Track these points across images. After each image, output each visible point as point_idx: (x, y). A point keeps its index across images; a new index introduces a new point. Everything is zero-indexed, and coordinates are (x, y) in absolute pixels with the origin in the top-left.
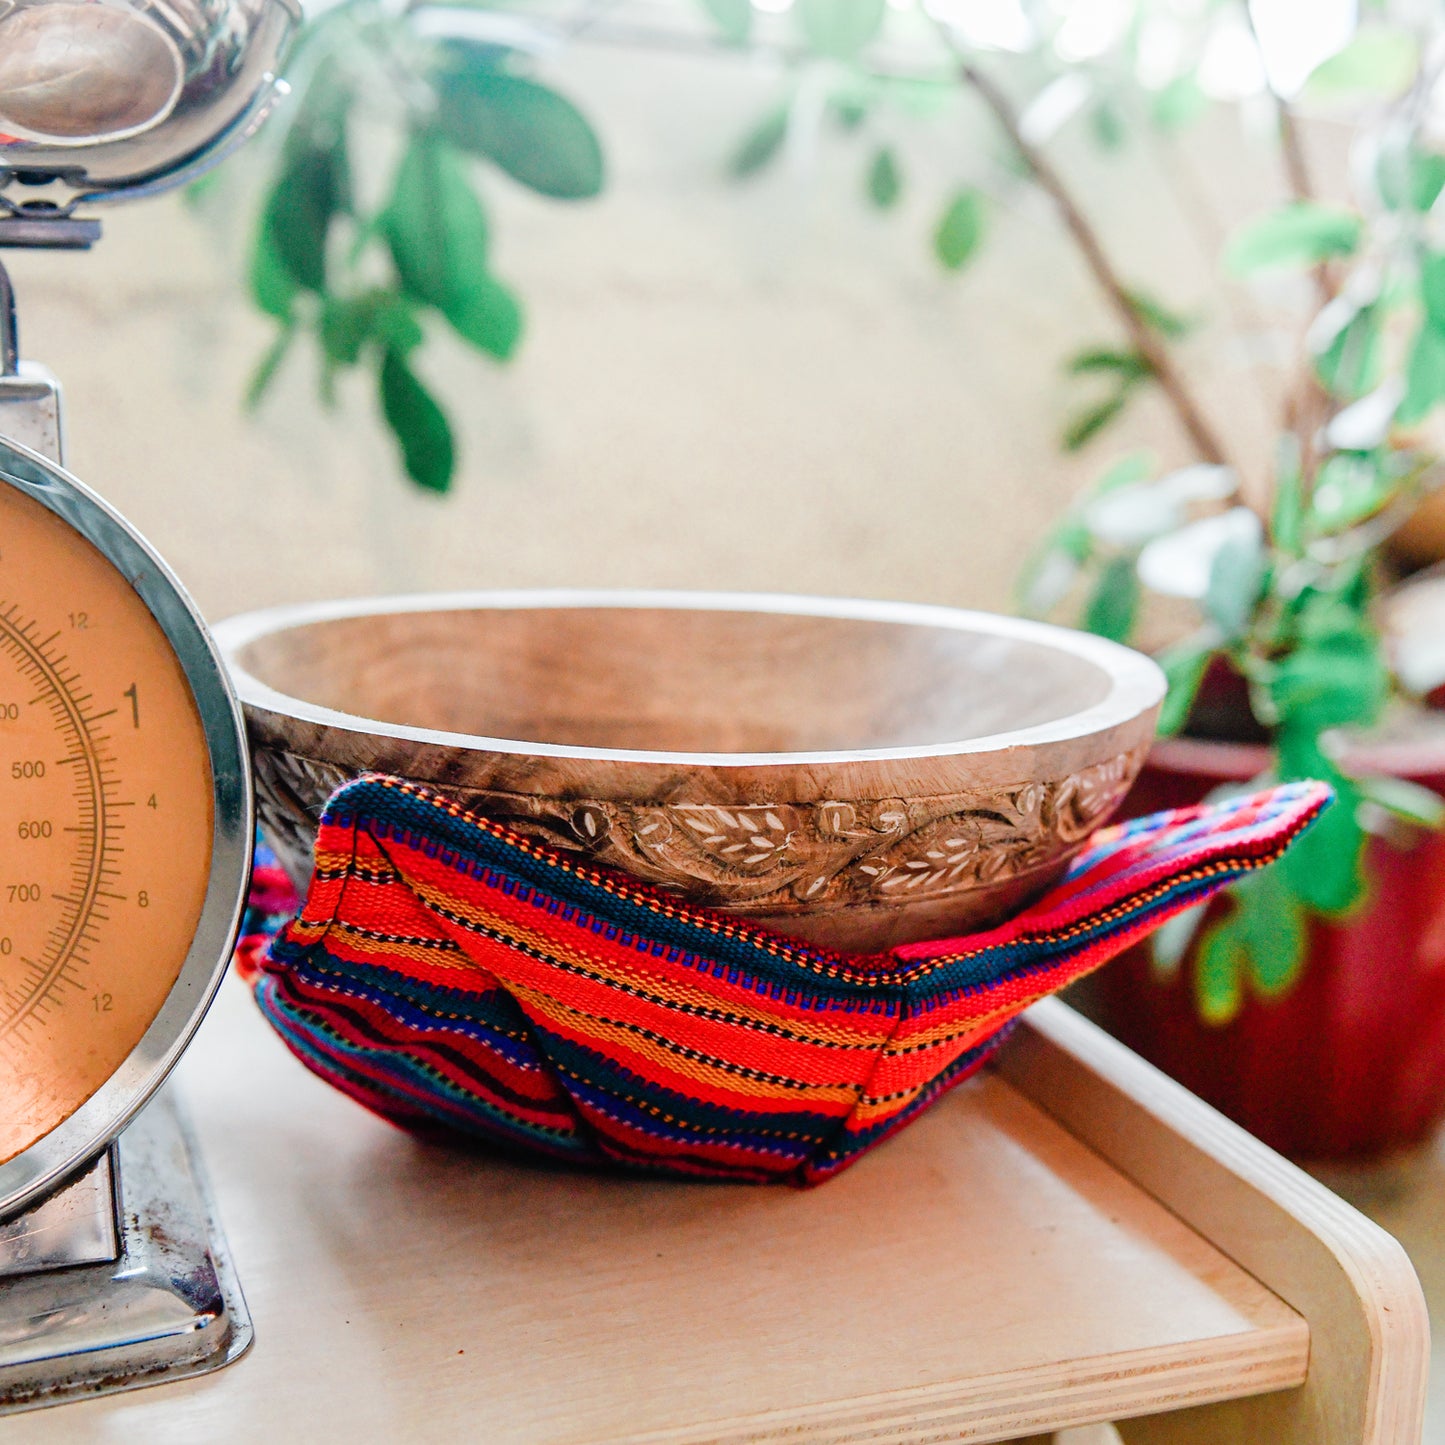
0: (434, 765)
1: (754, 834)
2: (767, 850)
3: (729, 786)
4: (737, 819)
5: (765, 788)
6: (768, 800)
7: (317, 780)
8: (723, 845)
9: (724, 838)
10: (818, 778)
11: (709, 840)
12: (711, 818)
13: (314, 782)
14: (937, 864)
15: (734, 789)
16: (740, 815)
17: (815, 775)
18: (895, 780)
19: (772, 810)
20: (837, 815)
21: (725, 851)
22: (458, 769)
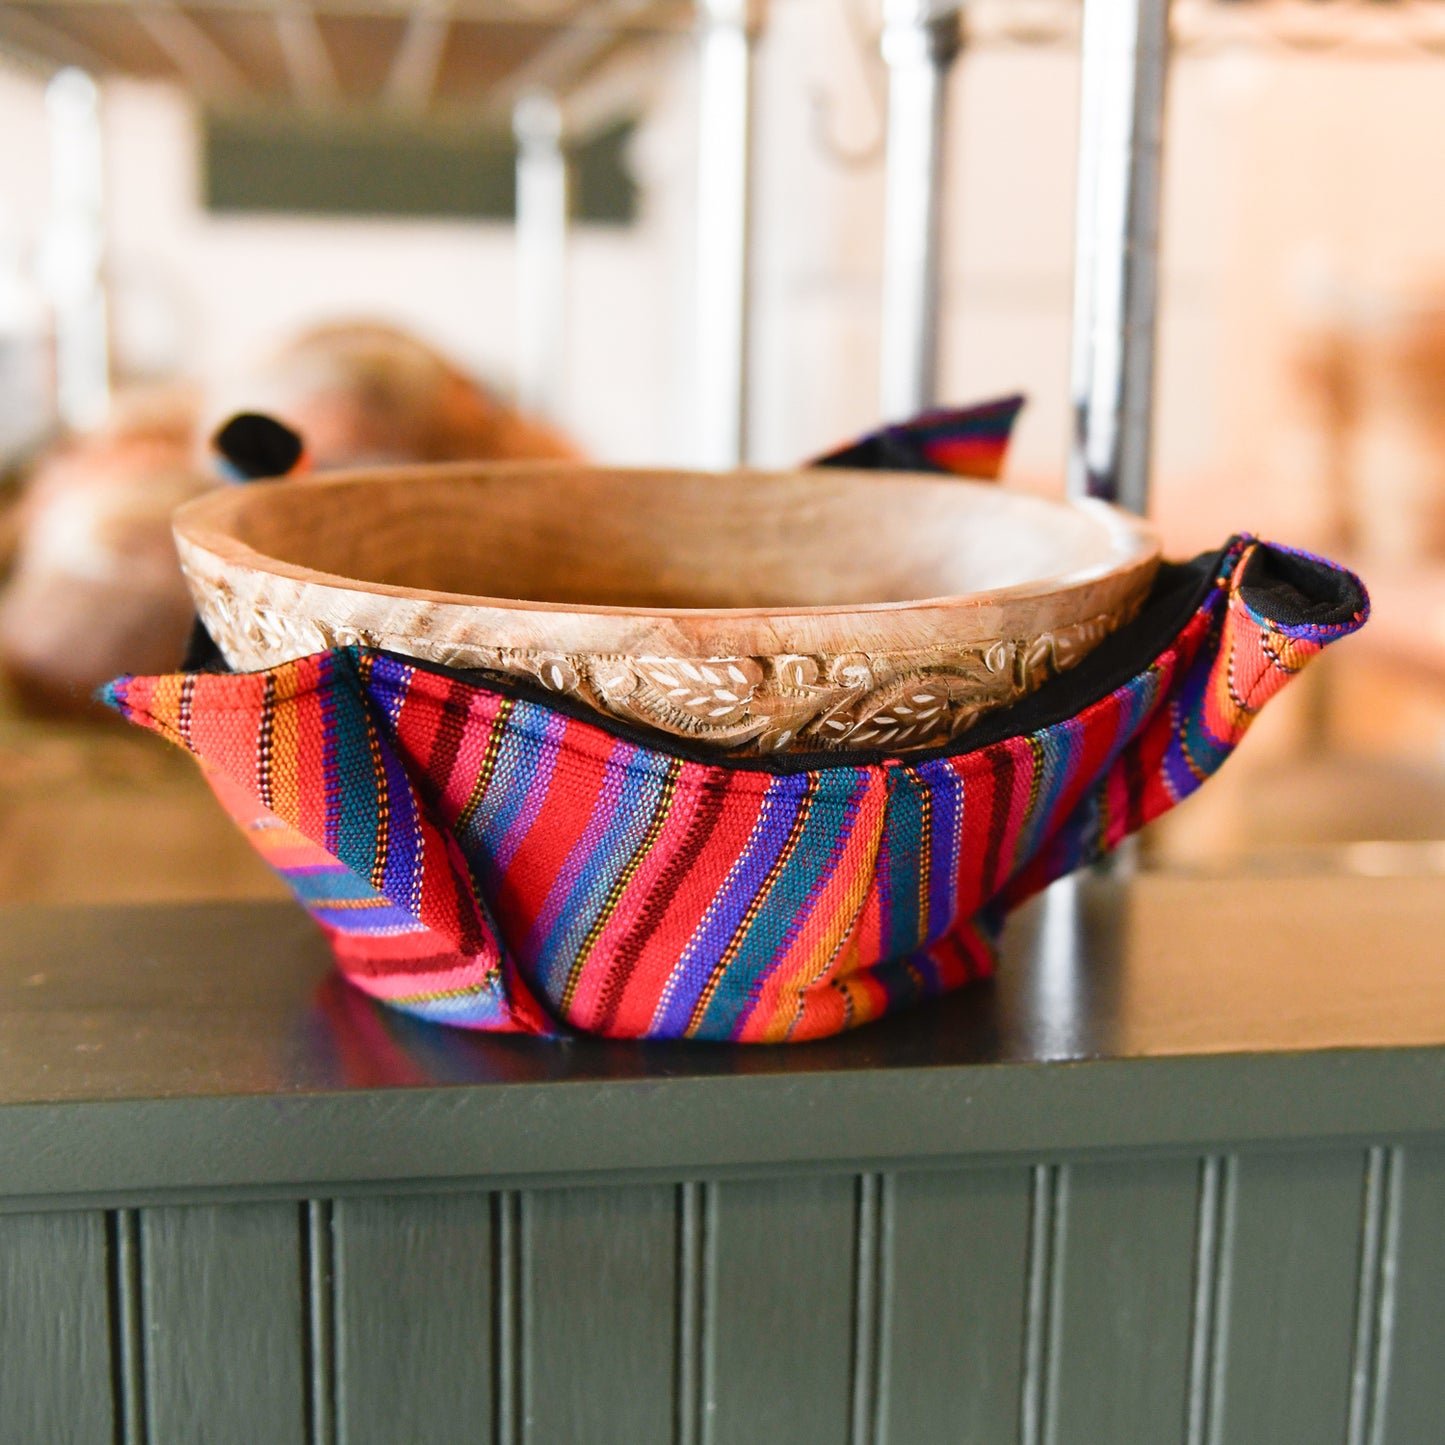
0: (407, 620)
1: (718, 687)
2: (731, 703)
3: (691, 640)
4: (700, 673)
5: (727, 642)
6: (731, 654)
7: (297, 638)
8: (688, 697)
9: (687, 691)
10: (779, 632)
11: (673, 693)
12: (674, 671)
13: (294, 640)
14: (906, 720)
15: (696, 642)
16: (703, 668)
17: (775, 629)
18: (857, 635)
19: (735, 664)
20: (799, 669)
21: (690, 703)
22: (430, 624)
